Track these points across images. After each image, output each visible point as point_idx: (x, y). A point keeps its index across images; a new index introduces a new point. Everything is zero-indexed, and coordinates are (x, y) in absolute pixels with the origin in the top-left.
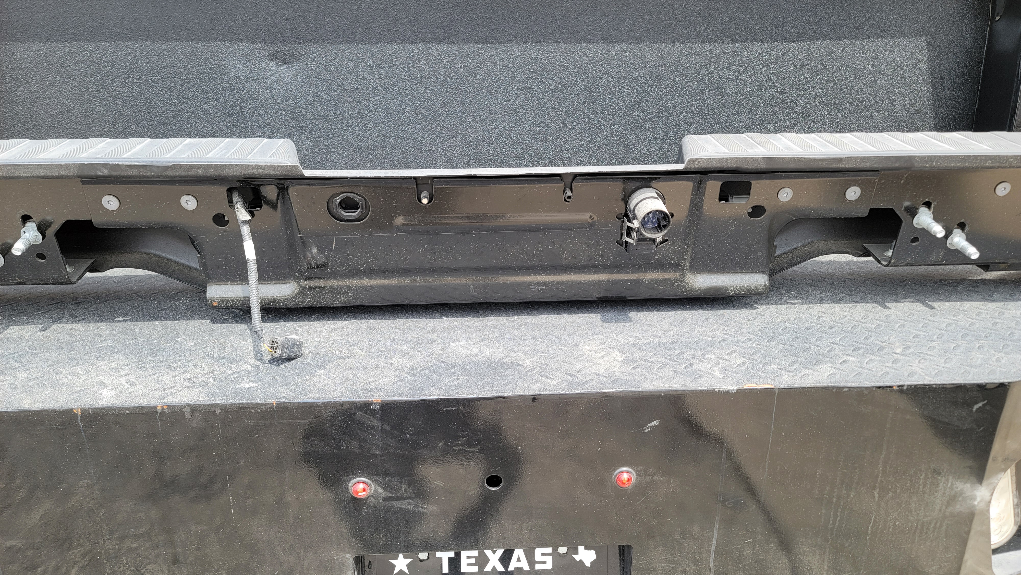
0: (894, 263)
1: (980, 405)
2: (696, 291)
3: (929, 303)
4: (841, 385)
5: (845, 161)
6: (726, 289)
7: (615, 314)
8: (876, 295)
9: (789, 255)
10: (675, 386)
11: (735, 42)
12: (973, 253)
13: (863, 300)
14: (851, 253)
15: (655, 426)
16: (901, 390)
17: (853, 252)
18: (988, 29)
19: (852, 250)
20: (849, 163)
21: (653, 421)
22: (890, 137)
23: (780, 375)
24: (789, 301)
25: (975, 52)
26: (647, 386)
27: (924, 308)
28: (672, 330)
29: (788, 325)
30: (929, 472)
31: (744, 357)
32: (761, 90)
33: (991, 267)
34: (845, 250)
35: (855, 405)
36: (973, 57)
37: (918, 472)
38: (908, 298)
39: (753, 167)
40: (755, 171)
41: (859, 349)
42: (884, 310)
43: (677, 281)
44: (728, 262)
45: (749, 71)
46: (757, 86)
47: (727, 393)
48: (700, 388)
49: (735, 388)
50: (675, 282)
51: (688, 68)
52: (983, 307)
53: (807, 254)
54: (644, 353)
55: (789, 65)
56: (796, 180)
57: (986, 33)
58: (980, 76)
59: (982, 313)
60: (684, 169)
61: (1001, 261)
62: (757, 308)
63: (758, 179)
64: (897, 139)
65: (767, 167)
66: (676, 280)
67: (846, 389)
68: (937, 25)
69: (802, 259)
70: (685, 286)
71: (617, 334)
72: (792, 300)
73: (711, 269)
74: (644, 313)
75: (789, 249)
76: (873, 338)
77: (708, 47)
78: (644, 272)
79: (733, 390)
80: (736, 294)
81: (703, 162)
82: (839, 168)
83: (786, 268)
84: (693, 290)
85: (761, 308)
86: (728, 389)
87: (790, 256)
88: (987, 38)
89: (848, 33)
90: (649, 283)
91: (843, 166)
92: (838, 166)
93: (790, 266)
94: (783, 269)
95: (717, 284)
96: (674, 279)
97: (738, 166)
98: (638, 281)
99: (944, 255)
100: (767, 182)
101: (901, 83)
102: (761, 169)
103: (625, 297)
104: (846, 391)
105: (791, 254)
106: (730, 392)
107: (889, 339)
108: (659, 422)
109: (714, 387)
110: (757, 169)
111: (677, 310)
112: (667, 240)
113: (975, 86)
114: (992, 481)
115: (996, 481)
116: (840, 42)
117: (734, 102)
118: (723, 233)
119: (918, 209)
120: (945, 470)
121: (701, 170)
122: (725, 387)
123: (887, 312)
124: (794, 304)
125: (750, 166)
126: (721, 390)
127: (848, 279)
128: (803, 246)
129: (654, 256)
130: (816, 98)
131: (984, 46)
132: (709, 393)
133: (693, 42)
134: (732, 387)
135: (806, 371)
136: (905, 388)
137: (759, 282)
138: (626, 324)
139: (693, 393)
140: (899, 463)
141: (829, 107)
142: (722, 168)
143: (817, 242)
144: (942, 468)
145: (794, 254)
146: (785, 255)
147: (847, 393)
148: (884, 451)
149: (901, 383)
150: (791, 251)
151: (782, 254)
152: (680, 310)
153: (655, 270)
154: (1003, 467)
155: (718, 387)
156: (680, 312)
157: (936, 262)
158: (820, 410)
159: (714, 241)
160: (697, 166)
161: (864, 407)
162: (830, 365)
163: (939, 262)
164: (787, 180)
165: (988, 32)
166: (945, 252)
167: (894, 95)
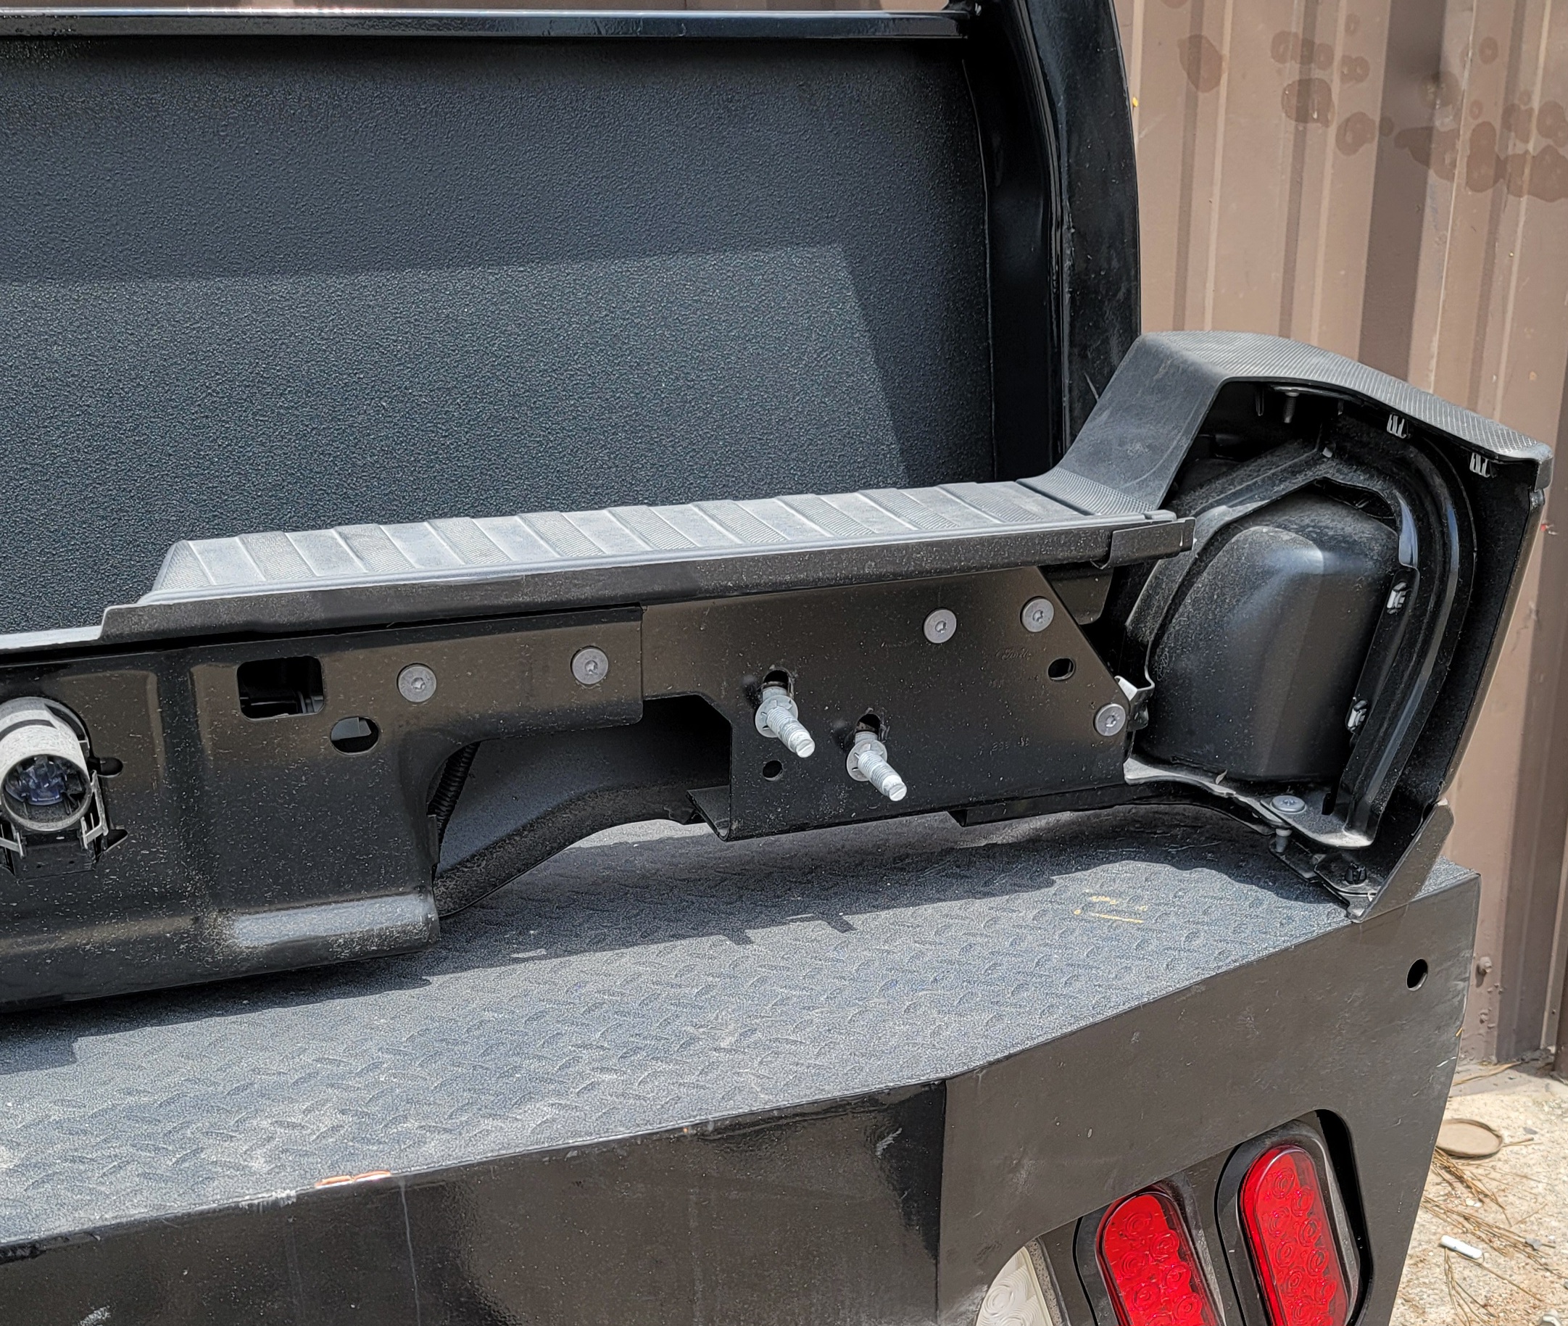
0: (738, 829)
1: (889, 1139)
2: (244, 960)
3: (845, 918)
4: (560, 1144)
5: (528, 586)
6: (326, 944)
7: (33, 1047)
8: (732, 914)
9: (526, 837)
10: (133, 1212)
11: (353, 271)
12: (894, 786)
13: (699, 930)
14: (672, 816)
15: (99, 1322)
16: (702, 1135)
17: (679, 812)
18: (986, 218)
19: (674, 809)
20: (540, 592)
21: (92, 1312)
22: (701, 514)
23: (421, 1142)
24: (516, 955)
25: (965, 278)
26: (57, 1223)
27: (829, 930)
28: (176, 1070)
29: (488, 1015)
30: (811, 1313)
31: (343, 1112)
32: (455, 399)
33: (970, 814)
34: (657, 808)
35: (604, 1187)
36: (963, 292)
37: (789, 1318)
38: (805, 911)
39: (293, 619)
40: (303, 628)
41: (636, 1050)
42: (736, 947)
43: (182, 938)
44: (315, 874)
45: (410, 348)
46: (439, 389)
47: (274, 1209)
48: (199, 1208)
49: (293, 1193)
50: (179, 943)
51: (236, 349)
52: (961, 913)
53: (567, 831)
54: (79, 1141)
55: (512, 327)
56: (434, 643)
57: (983, 230)
58: (988, 338)
59: (950, 926)
60: (101, 638)
61: (982, 798)
62: (428, 983)
63: (333, 648)
64: (712, 517)
65: (329, 615)
66: (180, 936)
67: (575, 1153)
68: (861, 212)
69: (555, 845)
70: (212, 951)
71: (19, 1102)
72: (525, 950)
73: (273, 897)
74: (117, 1035)
75: (525, 821)
76: (682, 1019)
77: (282, 286)
78: (82, 925)
79: (289, 1197)
80: (356, 955)
81: (153, 617)
82: (518, 605)
83: (519, 871)
84: (235, 958)
85: (436, 980)
86: (273, 1198)
87: (529, 839)
88: (987, 242)
89: (646, 238)
90: (105, 953)
91: (527, 599)
92: (515, 599)
93: (528, 866)
94: (509, 877)
95: (298, 934)
96: (175, 935)
97: (250, 618)
98: (72, 950)
99: (849, 797)
100: (361, 654)
101: (806, 365)
102: (315, 622)
103: (58, 998)
104: (573, 1157)
105: (532, 834)
106: (282, 1204)
107: (717, 1018)
108: (109, 1310)
109: (235, 1200)
110: (306, 623)
111: (211, 1016)
112: (123, 833)
113: (981, 365)
114: (963, 1309)
115: (973, 1308)
116: (633, 265)
117: (387, 438)
118: (281, 798)
119: (760, 691)
120: (847, 1303)
121: (153, 638)
122: (264, 1195)
123: (740, 951)
124: (524, 960)
125: (282, 617)
126: (256, 1202)
127: (684, 880)
128: (560, 808)
129: (99, 879)
130: (603, 414)
131: (985, 262)
132: (224, 1217)
133: (235, 273)
134: (285, 1192)
135: (488, 1124)
136: (710, 1128)
137: (408, 918)
138: (58, 1070)
139: (182, 1224)
140: (740, 1306)
141: (640, 438)
142: (209, 627)
143: (593, 795)
144: (840, 1298)
145: (540, 833)
146: (517, 838)
147: (578, 1162)
148: (697, 1283)
149: (697, 1120)
150: (530, 826)
151: (510, 836)
152: (218, 1015)
153: (113, 917)
154: (980, 1273)
155: (247, 1197)
156: (217, 1019)
157: (835, 816)
158: (523, 1212)
159: (261, 823)
160: (136, 629)
161: (627, 1188)
162: (553, 1100)
163: (843, 815)
164: (411, 645)
165: (986, 227)
166: (848, 792)
167: (794, 398)
